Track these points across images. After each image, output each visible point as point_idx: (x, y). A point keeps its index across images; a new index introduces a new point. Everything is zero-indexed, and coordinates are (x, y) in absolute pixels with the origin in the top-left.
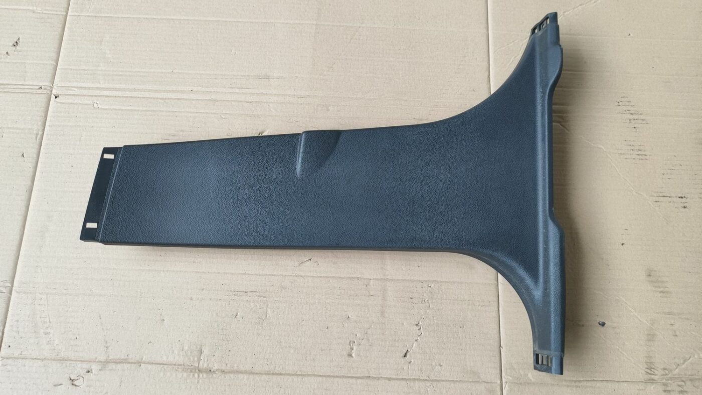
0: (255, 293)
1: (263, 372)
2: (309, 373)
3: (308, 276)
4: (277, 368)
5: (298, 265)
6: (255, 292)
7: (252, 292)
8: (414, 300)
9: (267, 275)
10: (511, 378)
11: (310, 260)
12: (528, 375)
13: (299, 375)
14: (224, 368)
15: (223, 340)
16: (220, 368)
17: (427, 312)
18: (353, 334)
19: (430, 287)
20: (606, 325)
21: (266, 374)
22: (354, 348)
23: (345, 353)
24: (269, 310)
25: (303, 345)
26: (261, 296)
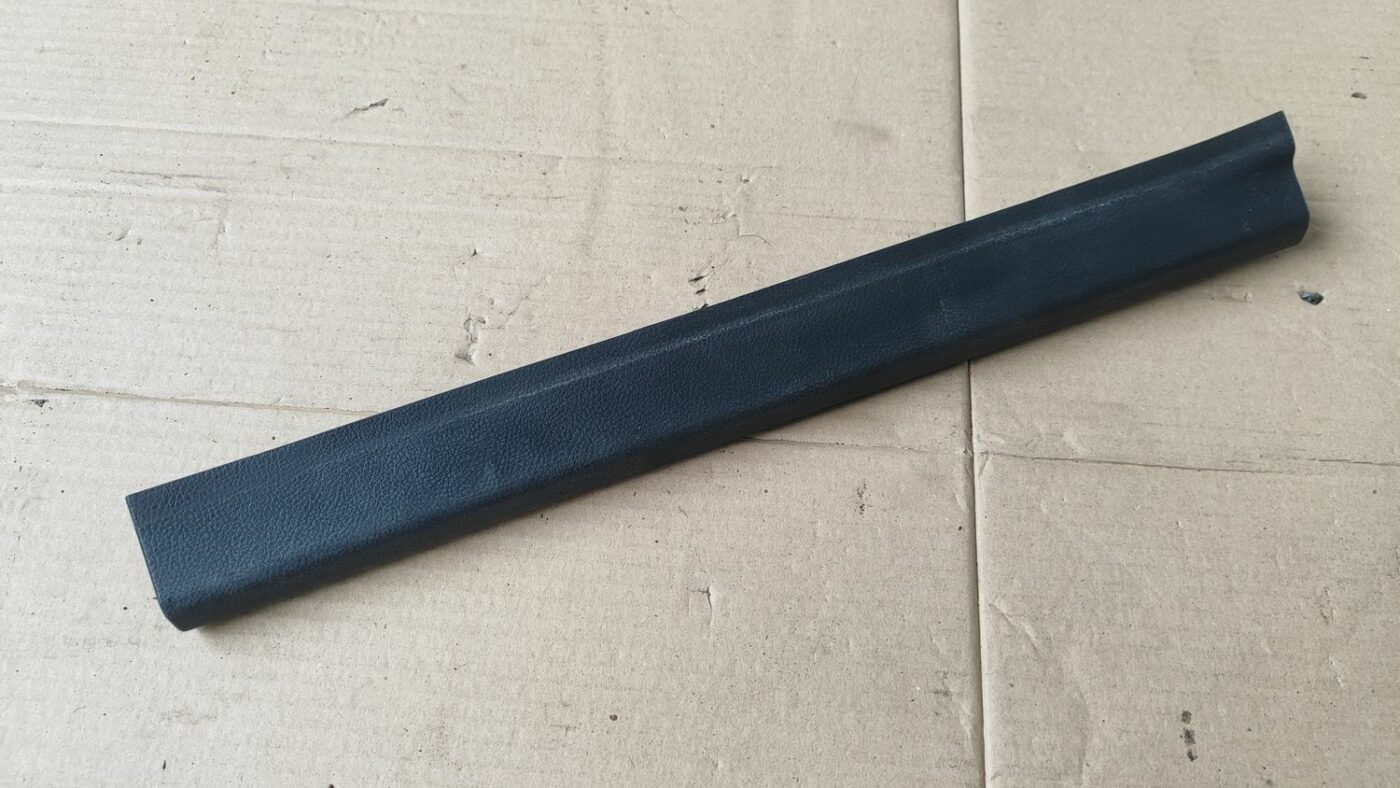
0: (193, 180)
1: (168, 398)
2: (319, 405)
3: (368, 144)
4: (216, 386)
5: (341, 115)
6: (194, 176)
7: (184, 176)
8: (688, 215)
9: (241, 136)
10: (1003, 441)
11: (383, 104)
12: (1062, 436)
13: (286, 408)
14: (44, 379)
15: (62, 299)
16: (29, 377)
17: (730, 247)
18: (481, 297)
19: (748, 181)
20: (1323, 301)
21: (173, 400)
22: (479, 338)
23: (449, 351)
24: (228, 226)
25: (313, 322)
26: (210, 189)
